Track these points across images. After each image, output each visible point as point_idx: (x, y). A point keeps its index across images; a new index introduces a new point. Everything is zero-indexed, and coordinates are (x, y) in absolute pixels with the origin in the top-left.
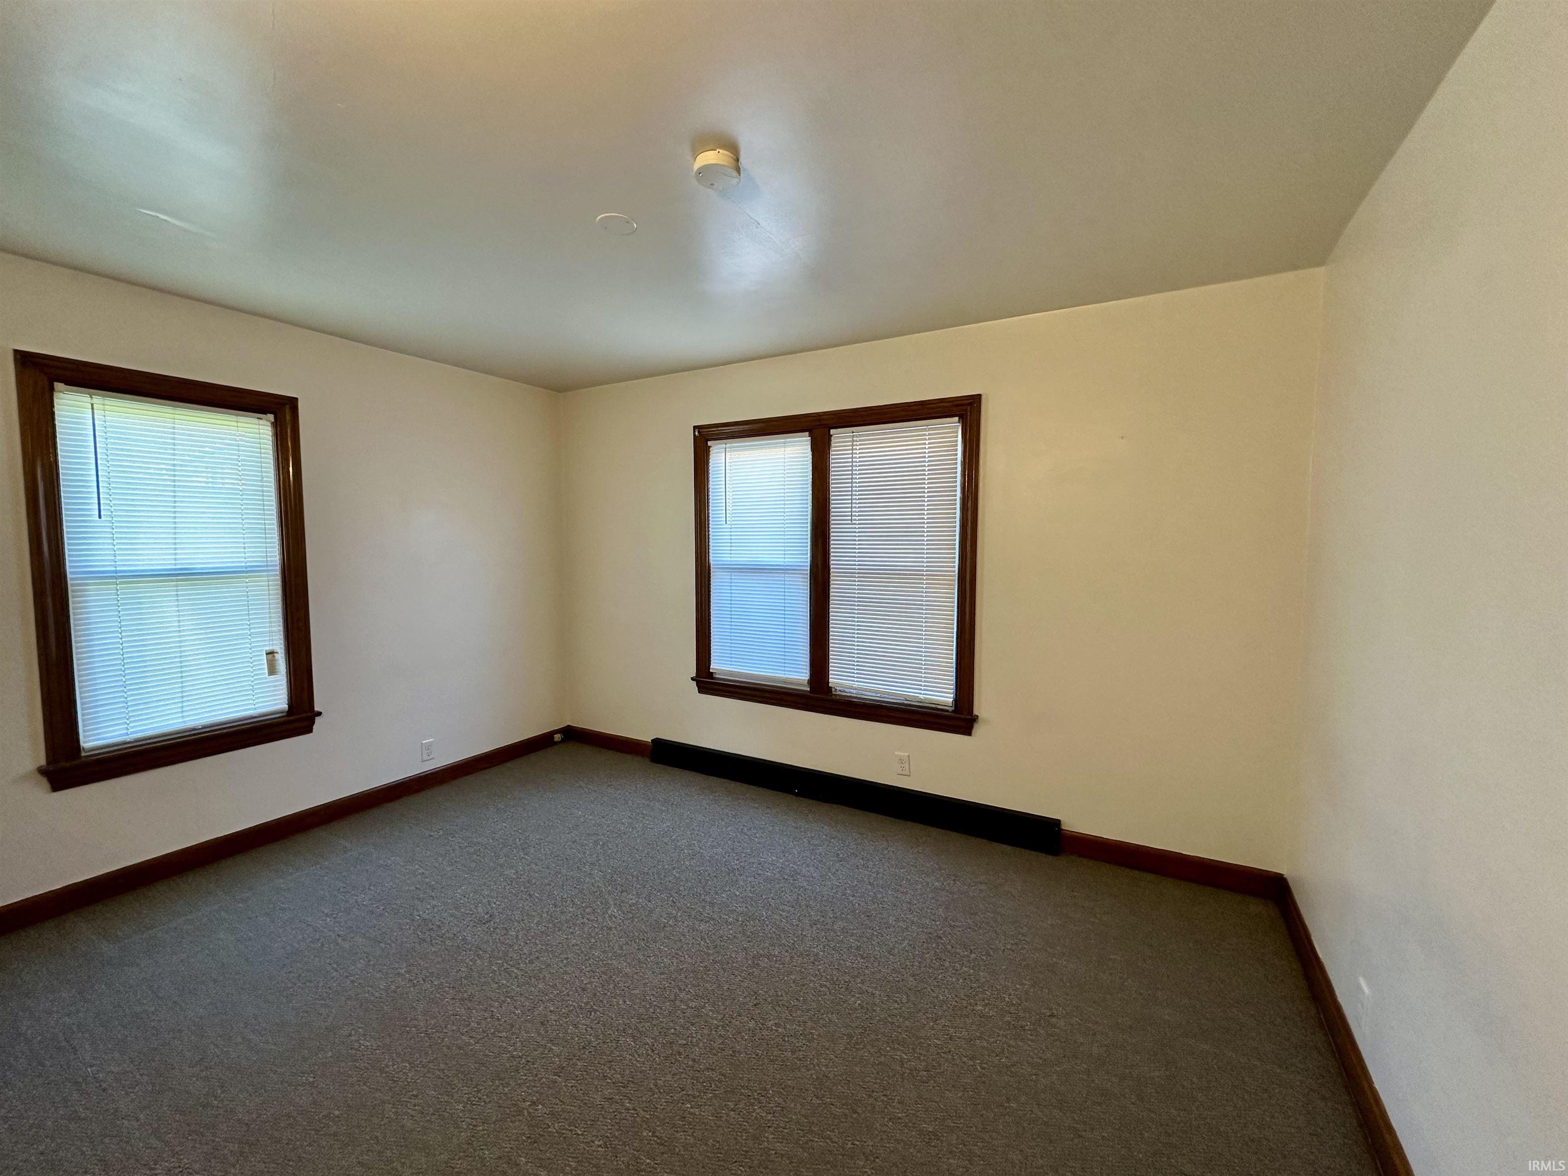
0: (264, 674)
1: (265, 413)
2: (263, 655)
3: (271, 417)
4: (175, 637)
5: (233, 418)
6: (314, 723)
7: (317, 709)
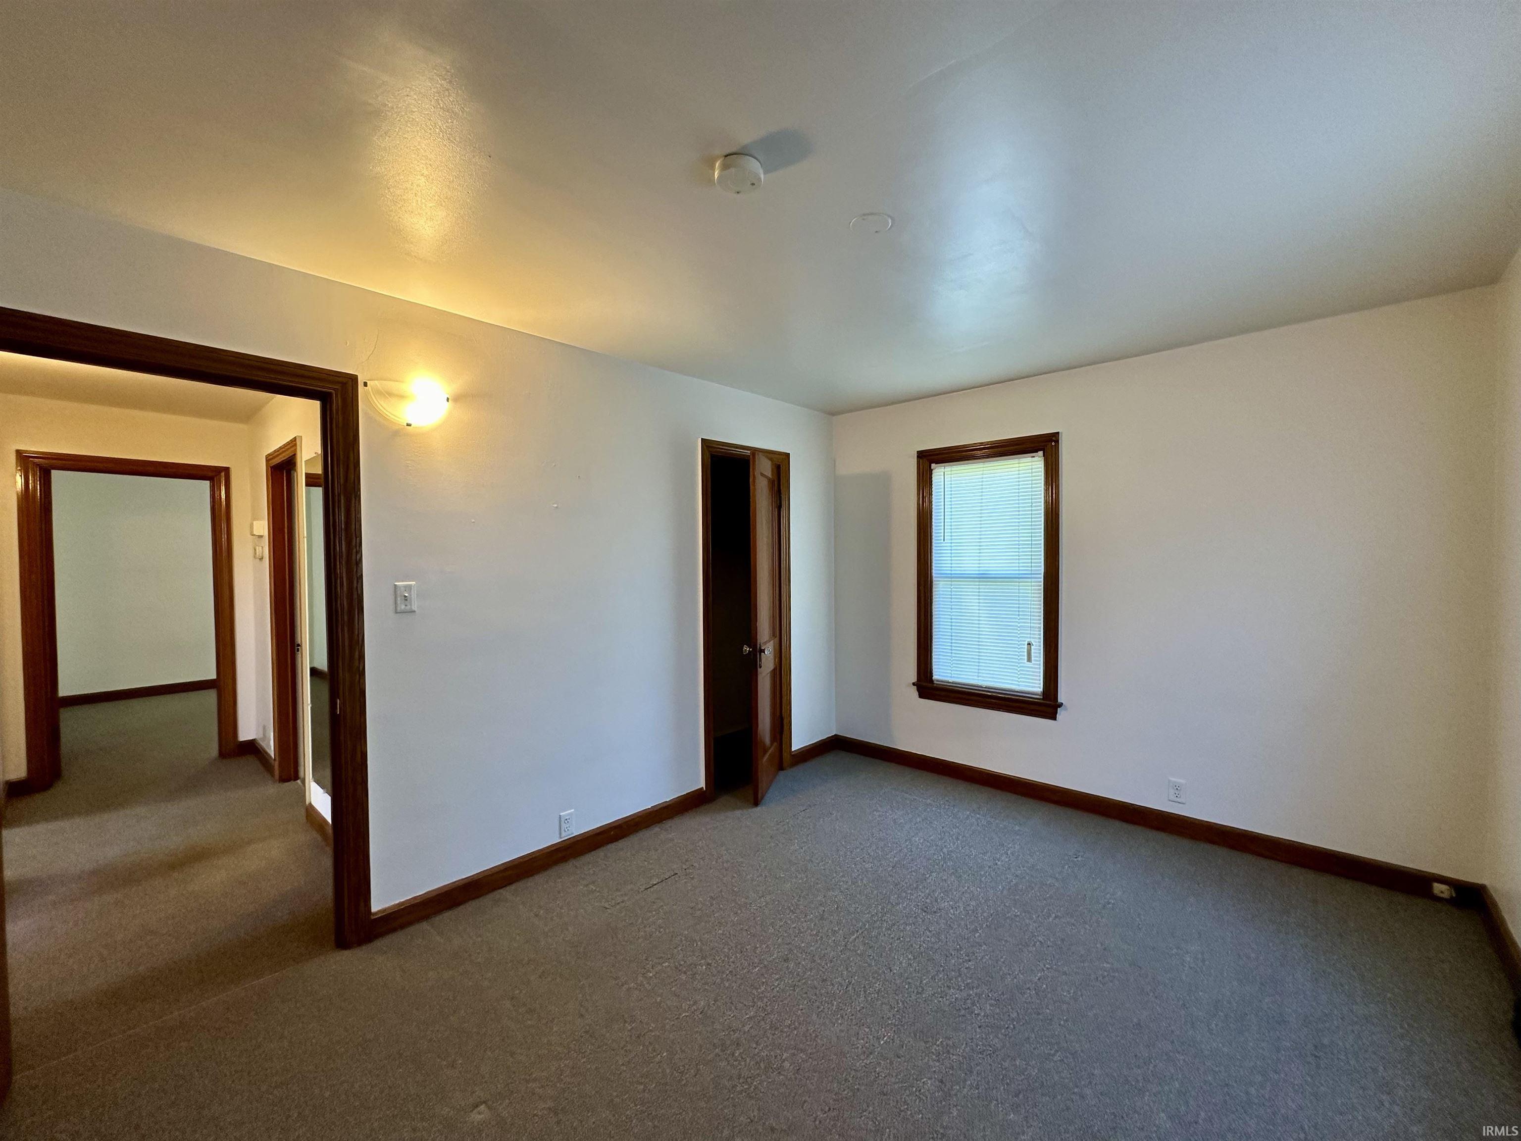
0: (1024, 659)
1: (1036, 451)
2: (1024, 645)
3: (1041, 453)
4: (976, 631)
5: (1016, 461)
6: (1056, 713)
7: (1059, 701)
